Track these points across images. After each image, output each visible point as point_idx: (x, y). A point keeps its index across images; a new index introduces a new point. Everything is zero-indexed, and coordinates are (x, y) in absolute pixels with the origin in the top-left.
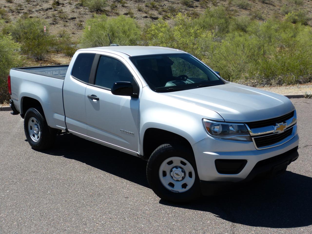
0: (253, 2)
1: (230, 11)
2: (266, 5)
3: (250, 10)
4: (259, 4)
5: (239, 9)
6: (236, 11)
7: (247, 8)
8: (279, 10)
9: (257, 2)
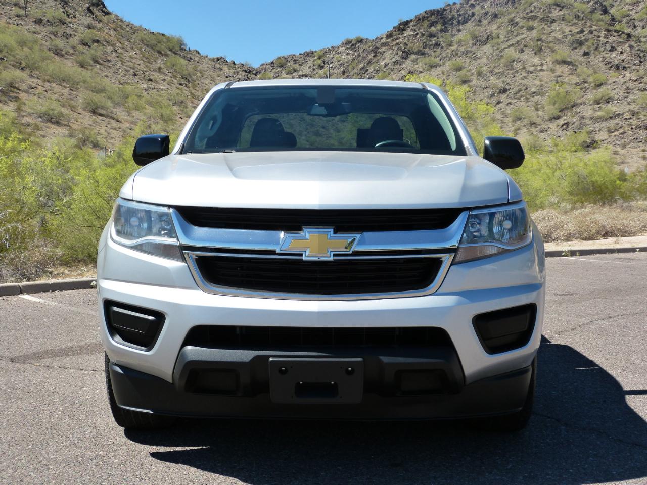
0: (72, 110)
1: (23, 125)
2: (101, 118)
3: (67, 126)
4: (85, 116)
5: (42, 122)
6: (37, 128)
7: (60, 121)
8: (131, 129)
9: (80, 111)
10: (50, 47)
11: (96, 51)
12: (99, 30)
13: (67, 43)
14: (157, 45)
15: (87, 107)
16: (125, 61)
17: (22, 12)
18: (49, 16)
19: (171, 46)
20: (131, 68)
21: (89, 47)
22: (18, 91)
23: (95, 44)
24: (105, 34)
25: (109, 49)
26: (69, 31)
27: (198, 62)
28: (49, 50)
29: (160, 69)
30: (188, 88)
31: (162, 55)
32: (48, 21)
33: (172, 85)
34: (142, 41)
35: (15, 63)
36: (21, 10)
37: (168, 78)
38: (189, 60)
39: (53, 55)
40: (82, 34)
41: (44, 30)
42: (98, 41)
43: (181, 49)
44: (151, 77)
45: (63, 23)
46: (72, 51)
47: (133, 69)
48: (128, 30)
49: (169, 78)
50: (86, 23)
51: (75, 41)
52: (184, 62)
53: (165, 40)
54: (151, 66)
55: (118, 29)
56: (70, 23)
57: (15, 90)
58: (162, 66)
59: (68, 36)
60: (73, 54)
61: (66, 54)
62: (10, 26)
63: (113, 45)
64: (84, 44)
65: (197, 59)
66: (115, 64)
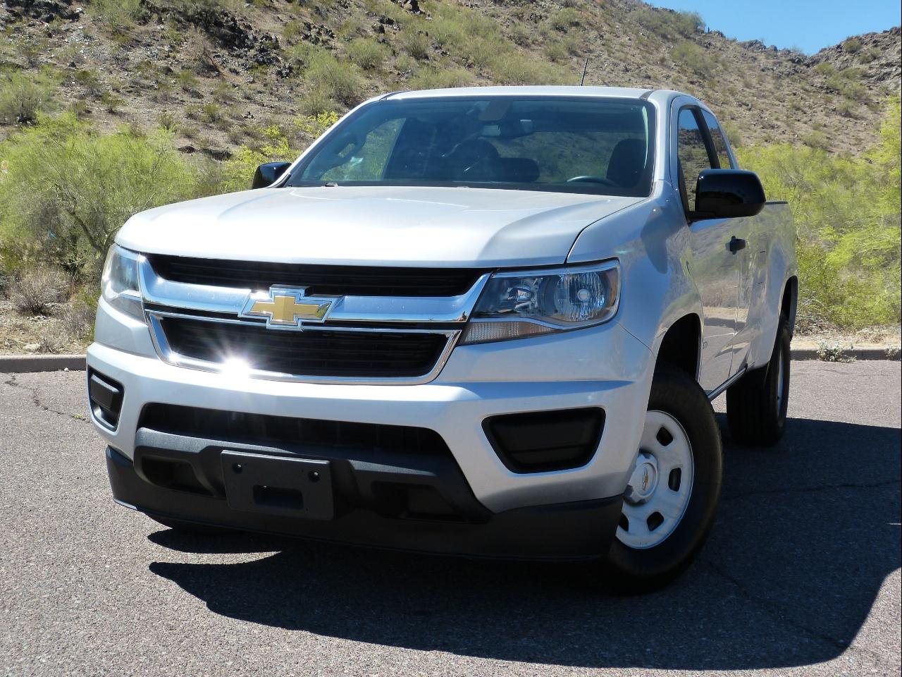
10: (512, 35)
11: (575, 37)
12: (581, 8)
13: (536, 28)
14: (661, 26)
16: (614, 51)
19: (681, 25)
20: (621, 60)
21: (566, 32)
23: (574, 28)
24: (588, 13)
25: (593, 34)
26: (539, 12)
27: (720, 49)
28: (510, 38)
29: (663, 60)
30: (703, 87)
31: (668, 40)
33: (679, 84)
34: (640, 21)
35: (460, 59)
37: (674, 74)
38: (707, 47)
39: (514, 45)
40: (557, 14)
41: (505, 12)
42: (577, 24)
43: (697, 31)
44: (650, 73)
45: (531, 0)
46: (540, 39)
47: (624, 62)
48: (621, 6)
49: (676, 74)
51: (545, 25)
52: (699, 50)
53: (673, 19)
54: (651, 57)
55: (608, 5)
58: (667, 55)
59: (536, 19)
60: (542, 43)
61: (533, 43)
62: (463, 8)
63: (598, 29)
64: (557, 29)
65: (719, 45)
66: (599, 56)
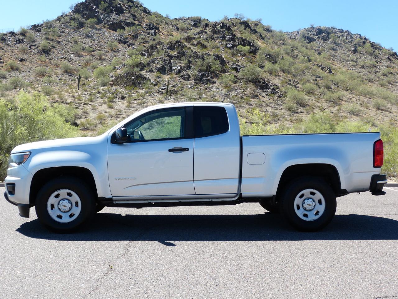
0: (367, 108)
1: (340, 117)
2: (381, 111)
3: (362, 116)
4: (373, 111)
5: (349, 115)
6: (345, 117)
7: (359, 114)
8: (396, 116)
9: (371, 108)
10: (366, 78)
11: (391, 78)
12: (393, 67)
13: (376, 75)
15: (375, 106)
17: (355, 64)
18: (367, 64)
21: (387, 76)
22: (342, 101)
23: (390, 75)
24: (396, 69)
26: (377, 70)
28: (366, 80)
32: (367, 66)
35: (344, 88)
36: (355, 62)
40: (384, 70)
41: (364, 71)
42: (391, 73)
45: (374, 66)
46: (377, 79)
50: (386, 65)
51: (379, 74)
56: (378, 66)
57: (340, 101)
59: (376, 72)
60: (378, 80)
61: (375, 81)
62: (349, 71)
64: (384, 75)
